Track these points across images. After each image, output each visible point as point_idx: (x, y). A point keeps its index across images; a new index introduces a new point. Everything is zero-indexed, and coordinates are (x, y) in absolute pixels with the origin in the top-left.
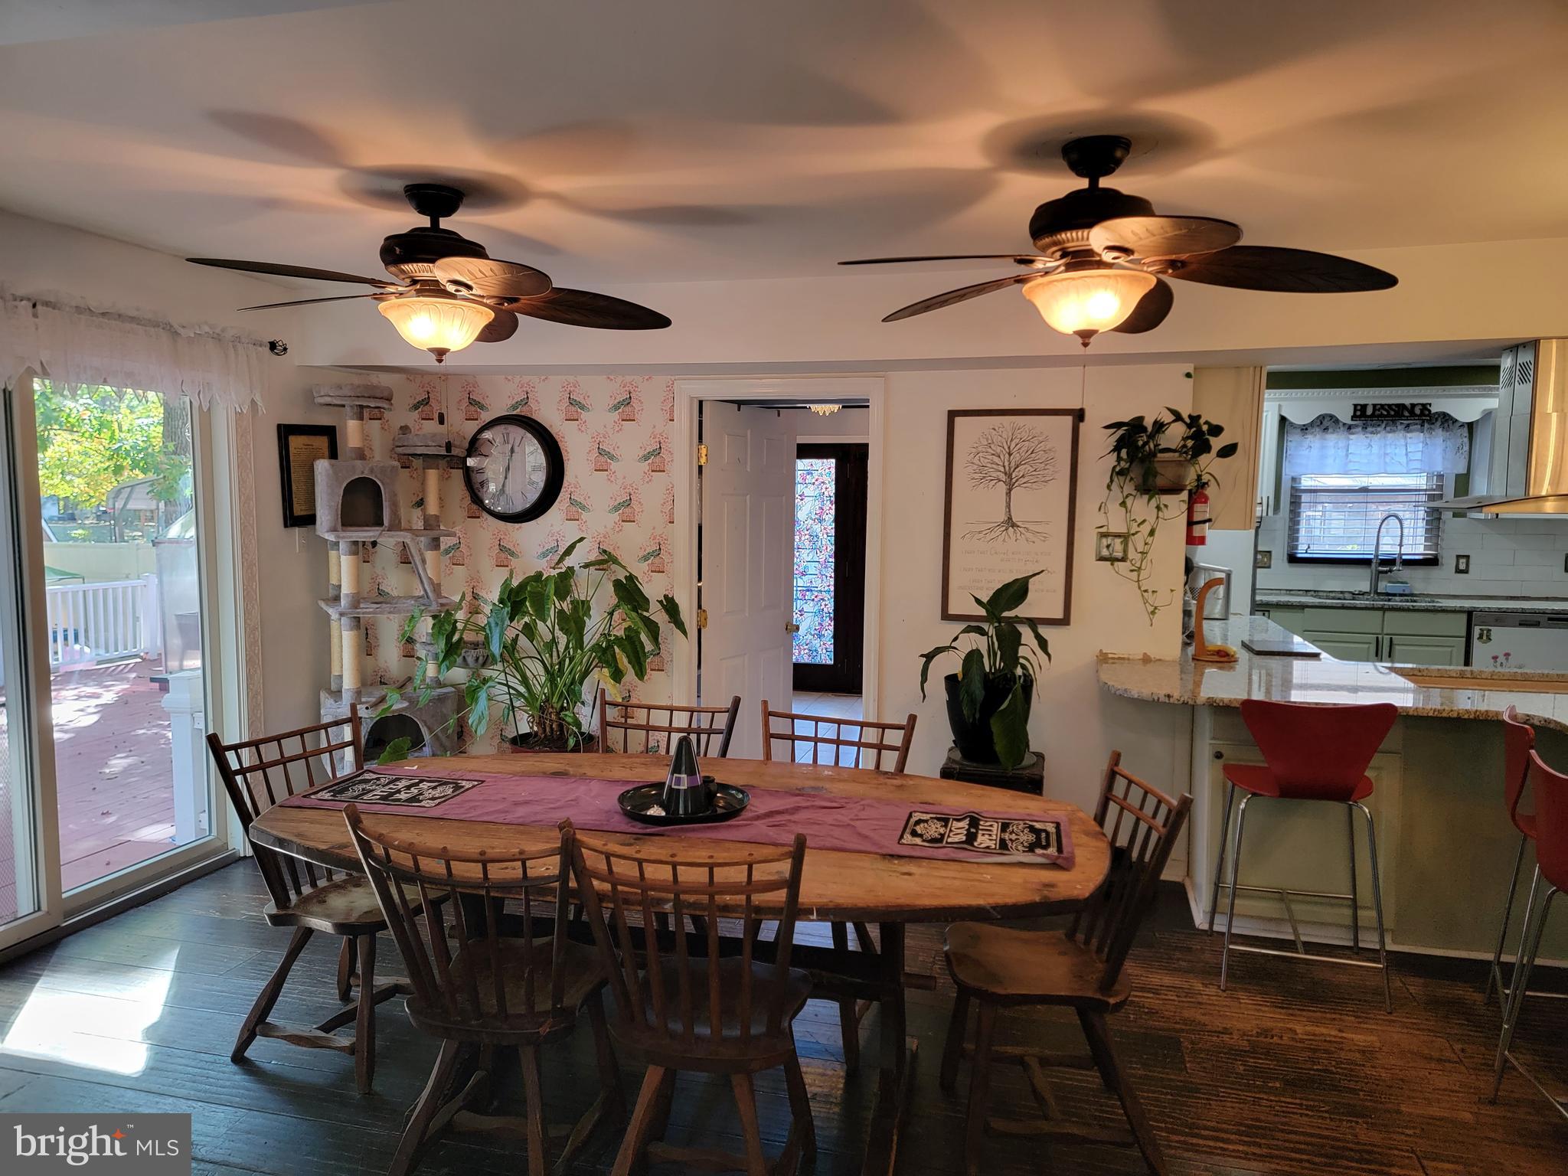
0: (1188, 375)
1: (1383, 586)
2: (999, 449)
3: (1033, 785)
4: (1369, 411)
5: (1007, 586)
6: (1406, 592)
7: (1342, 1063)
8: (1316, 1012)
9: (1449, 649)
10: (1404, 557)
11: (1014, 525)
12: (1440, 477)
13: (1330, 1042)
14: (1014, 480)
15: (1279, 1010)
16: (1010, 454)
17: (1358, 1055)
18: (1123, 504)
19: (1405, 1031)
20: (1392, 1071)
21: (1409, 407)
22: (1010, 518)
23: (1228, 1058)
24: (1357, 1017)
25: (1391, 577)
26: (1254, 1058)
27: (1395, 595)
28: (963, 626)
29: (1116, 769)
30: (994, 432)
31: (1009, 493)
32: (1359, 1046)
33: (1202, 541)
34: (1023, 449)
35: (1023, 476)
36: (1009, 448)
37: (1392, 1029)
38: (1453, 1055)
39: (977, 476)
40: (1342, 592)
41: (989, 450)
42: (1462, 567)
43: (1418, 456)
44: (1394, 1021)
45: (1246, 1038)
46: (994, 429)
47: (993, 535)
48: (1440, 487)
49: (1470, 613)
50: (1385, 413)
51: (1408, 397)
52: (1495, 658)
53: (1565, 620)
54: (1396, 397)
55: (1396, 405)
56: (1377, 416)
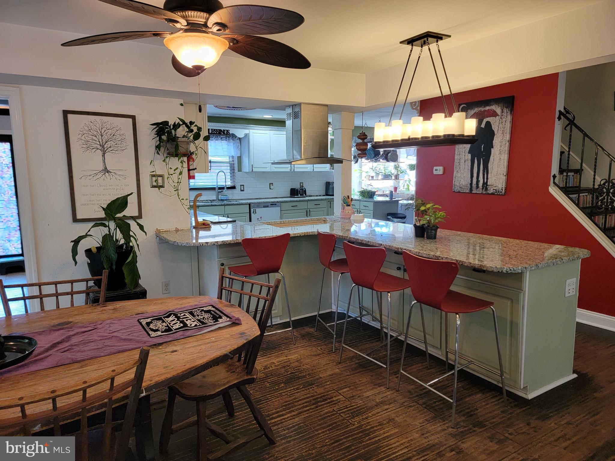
0: (182, 105)
1: (220, 197)
2: (95, 133)
3: (143, 295)
4: (211, 131)
5: (114, 202)
6: (228, 199)
7: (294, 368)
8: (275, 353)
9: (245, 217)
10: (227, 186)
11: (108, 172)
12: (233, 157)
13: (286, 362)
14: (105, 149)
15: (264, 357)
16: (102, 136)
17: (297, 363)
18: (164, 161)
19: (303, 349)
20: (310, 364)
21: (223, 131)
22: (106, 168)
23: (261, 383)
24: (287, 350)
25: (222, 194)
26: (269, 378)
27: (224, 200)
28: (92, 224)
29: (224, 275)
30: (92, 124)
31: (104, 155)
32: (294, 360)
33: (193, 177)
34: (108, 133)
35: (110, 147)
36: (101, 132)
37: (298, 350)
38: (320, 352)
39: (85, 146)
40: (207, 200)
41: (90, 133)
42: (242, 189)
43: (226, 150)
44: (298, 347)
45: (261, 372)
46: (92, 122)
47: (97, 177)
48: (233, 161)
49: (250, 204)
50: (216, 133)
51: (223, 127)
52: (258, 219)
53: (276, 204)
54: (219, 127)
55: (219, 130)
56: (213, 134)
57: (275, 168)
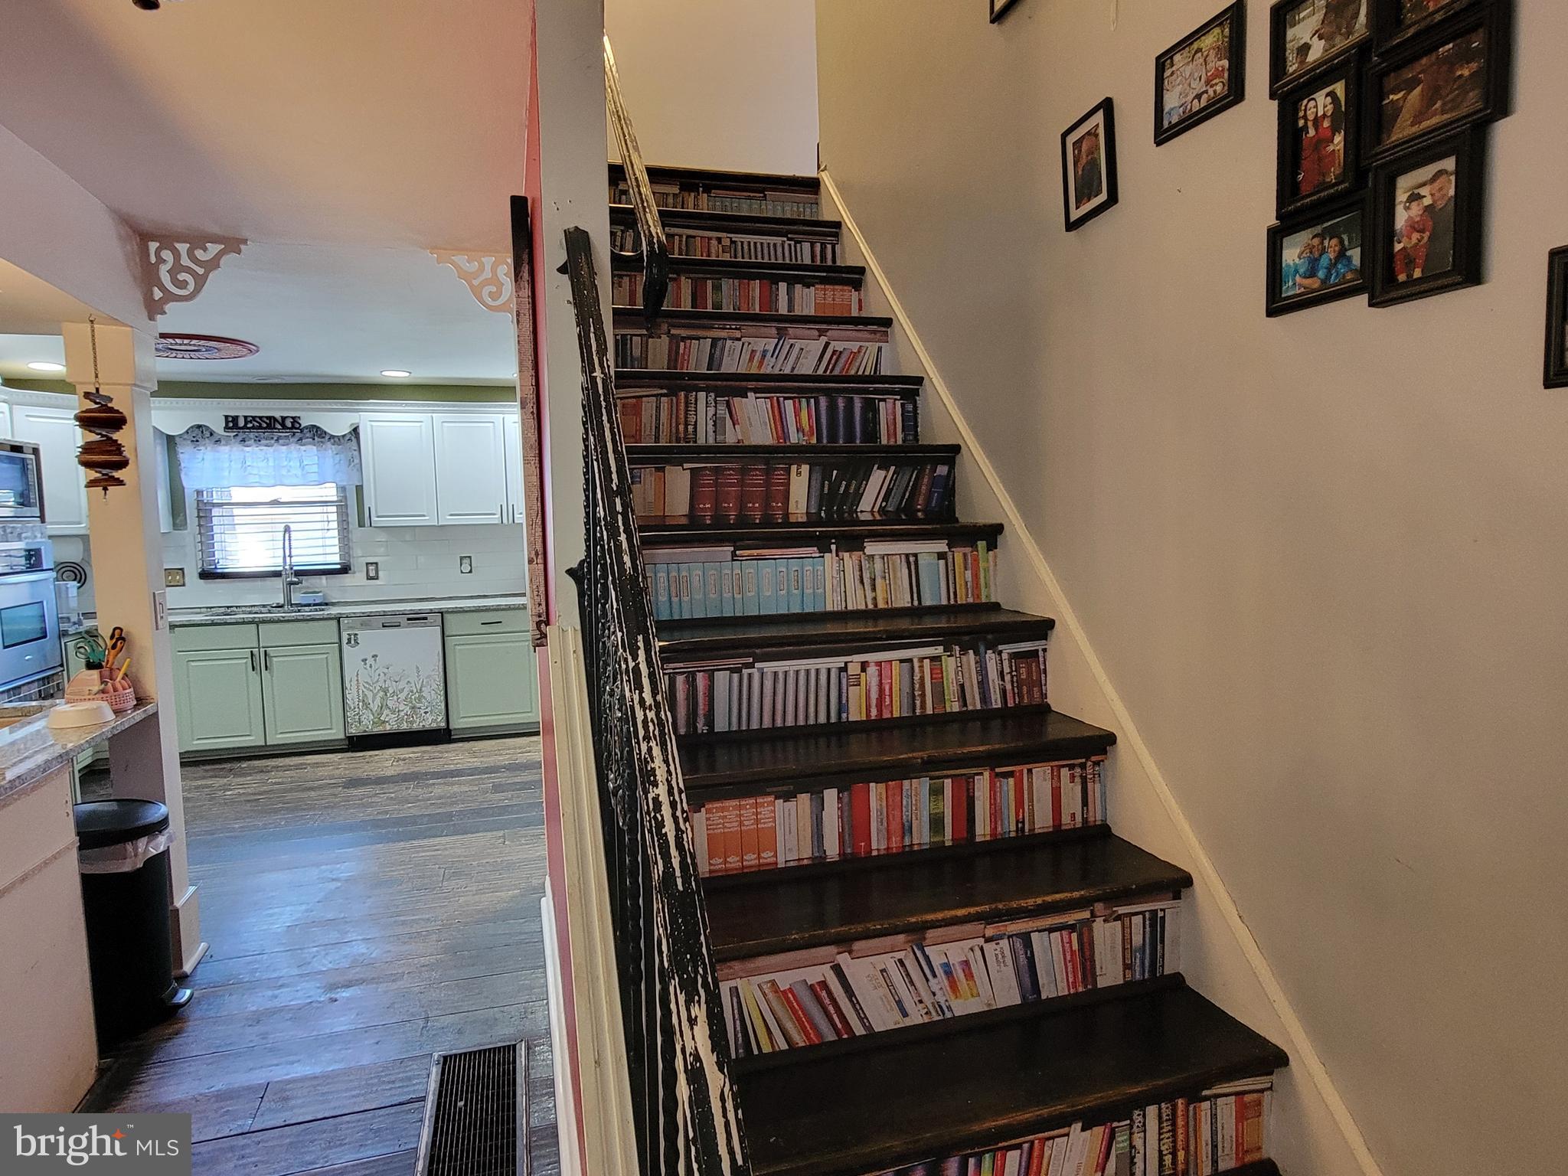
1: (296, 597)
4: (241, 423)
9: (325, 656)
12: (344, 488)
21: (280, 420)
25: (302, 587)
42: (373, 573)
43: (315, 468)
48: (343, 498)
49: (339, 620)
51: (280, 409)
52: (364, 660)
53: (425, 618)
54: (268, 409)
55: (267, 417)
56: (248, 428)
57: (451, 515)
